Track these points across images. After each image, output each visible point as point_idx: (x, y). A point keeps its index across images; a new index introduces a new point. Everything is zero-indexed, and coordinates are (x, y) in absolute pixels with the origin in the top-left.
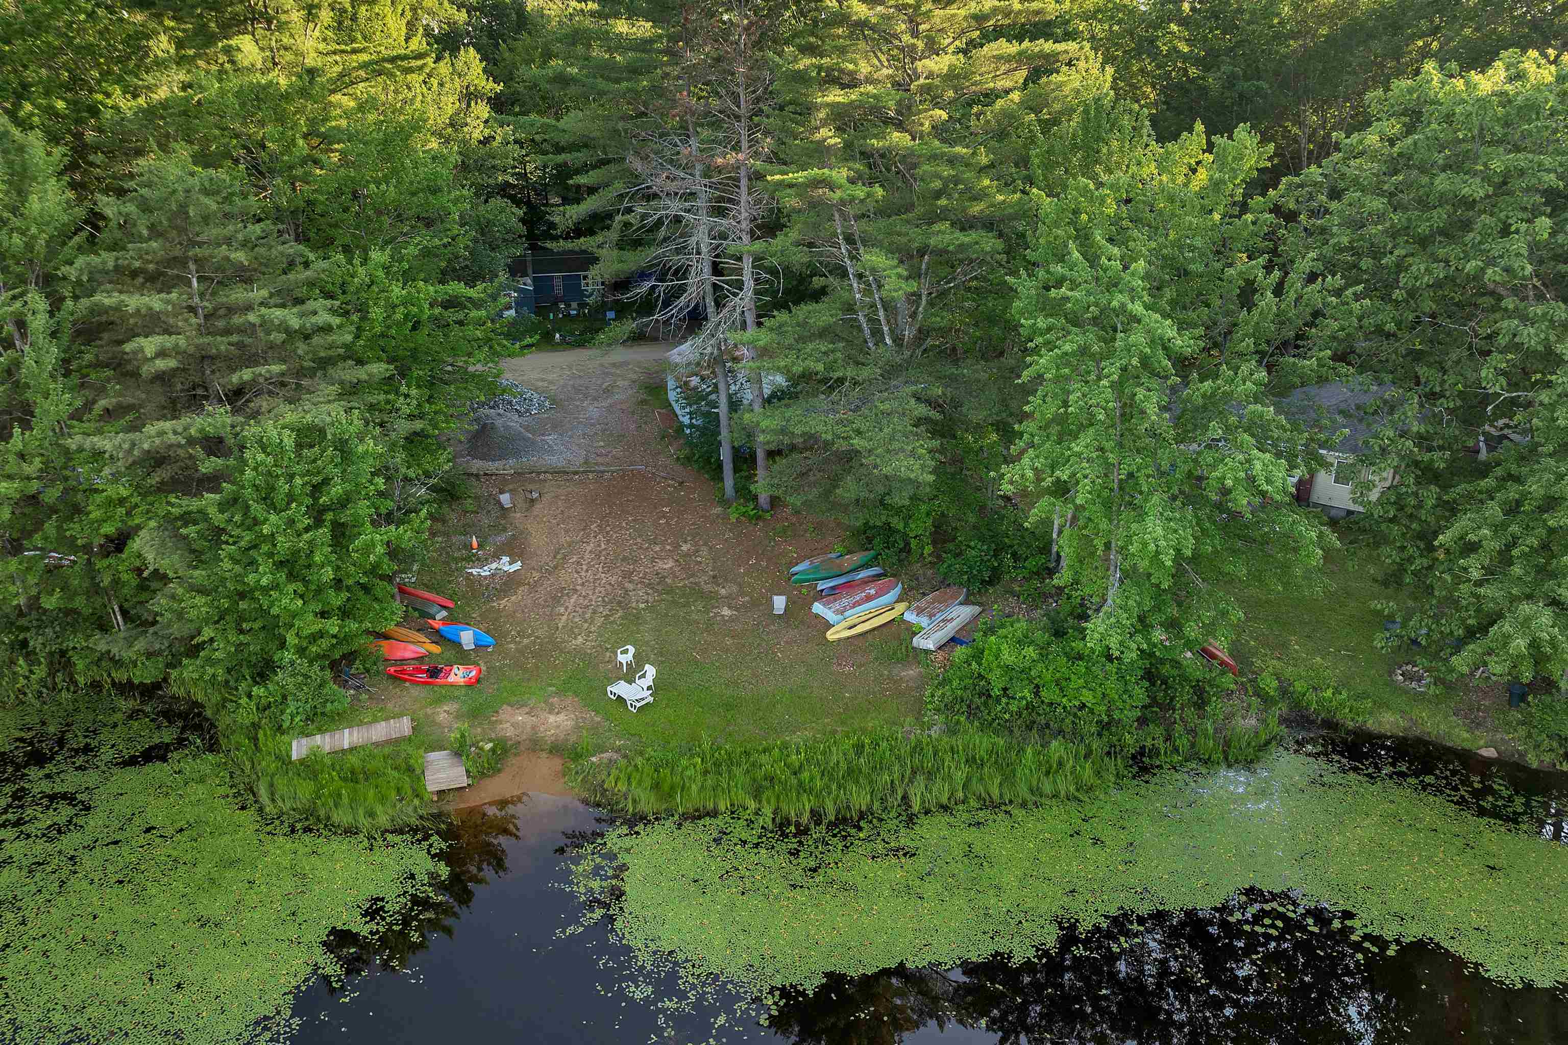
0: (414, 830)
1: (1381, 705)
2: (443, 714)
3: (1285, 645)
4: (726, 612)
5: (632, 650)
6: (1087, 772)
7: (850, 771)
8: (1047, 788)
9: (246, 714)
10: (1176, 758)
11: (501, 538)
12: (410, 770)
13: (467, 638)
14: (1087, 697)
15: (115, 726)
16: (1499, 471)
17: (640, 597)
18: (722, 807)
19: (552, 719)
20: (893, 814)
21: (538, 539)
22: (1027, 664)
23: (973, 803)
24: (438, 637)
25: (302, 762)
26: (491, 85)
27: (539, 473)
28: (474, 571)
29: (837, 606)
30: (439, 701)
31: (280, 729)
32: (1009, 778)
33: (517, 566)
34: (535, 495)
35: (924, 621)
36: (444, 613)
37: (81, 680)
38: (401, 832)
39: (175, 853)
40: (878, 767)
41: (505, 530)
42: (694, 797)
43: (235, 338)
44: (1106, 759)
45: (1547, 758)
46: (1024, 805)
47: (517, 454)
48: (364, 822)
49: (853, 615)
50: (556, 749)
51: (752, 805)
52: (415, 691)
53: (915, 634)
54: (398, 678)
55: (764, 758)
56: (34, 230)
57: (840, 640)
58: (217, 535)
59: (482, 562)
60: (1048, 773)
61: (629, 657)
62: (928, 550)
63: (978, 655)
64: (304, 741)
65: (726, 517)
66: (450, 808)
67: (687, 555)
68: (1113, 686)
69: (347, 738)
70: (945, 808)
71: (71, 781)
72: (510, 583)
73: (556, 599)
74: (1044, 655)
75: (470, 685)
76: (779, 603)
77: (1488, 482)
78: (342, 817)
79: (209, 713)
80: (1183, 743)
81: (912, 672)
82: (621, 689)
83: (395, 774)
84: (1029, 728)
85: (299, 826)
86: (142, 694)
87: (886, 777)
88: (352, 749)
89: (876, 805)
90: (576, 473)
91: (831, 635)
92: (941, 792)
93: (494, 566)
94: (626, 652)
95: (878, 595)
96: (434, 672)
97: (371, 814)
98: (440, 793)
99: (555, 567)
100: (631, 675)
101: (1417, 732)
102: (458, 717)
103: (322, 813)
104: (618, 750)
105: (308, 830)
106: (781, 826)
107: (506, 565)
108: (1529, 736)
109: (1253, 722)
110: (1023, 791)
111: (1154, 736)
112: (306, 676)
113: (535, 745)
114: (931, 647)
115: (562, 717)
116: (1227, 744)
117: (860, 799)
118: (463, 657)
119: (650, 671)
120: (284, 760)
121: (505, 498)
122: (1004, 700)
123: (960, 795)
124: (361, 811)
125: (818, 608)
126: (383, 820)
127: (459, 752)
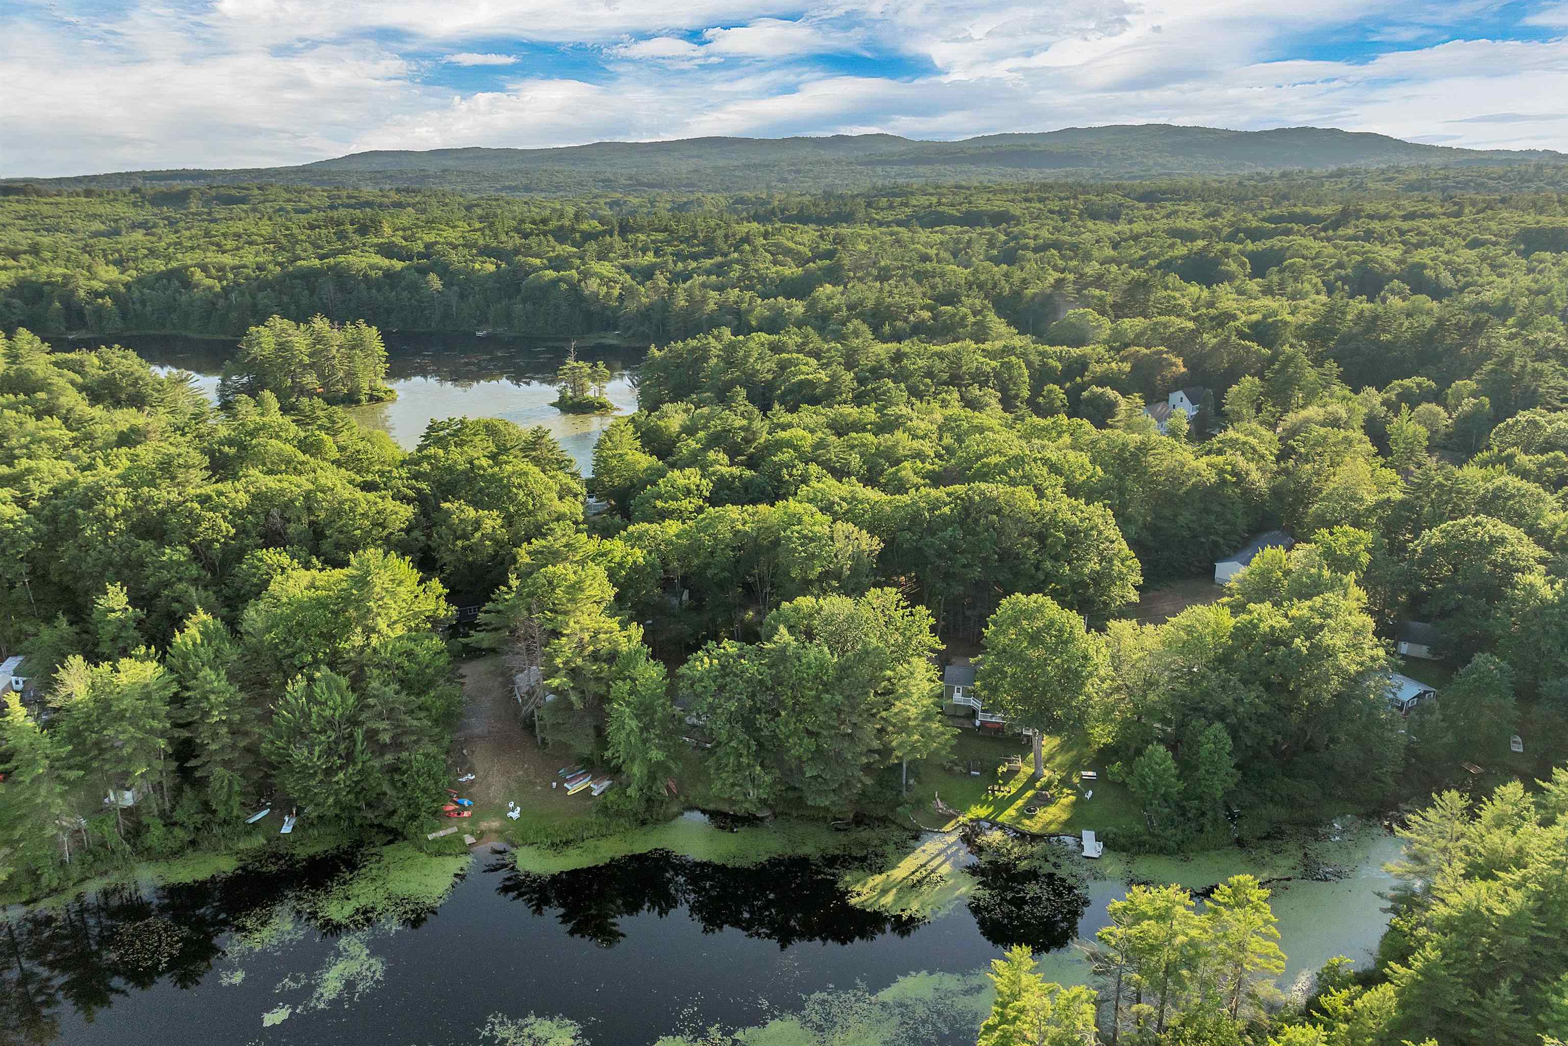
0: (466, 853)
2: (465, 825)
4: (539, 788)
5: (513, 803)
6: (628, 826)
7: (570, 831)
8: (618, 831)
9: (412, 830)
10: (652, 822)
11: (466, 767)
12: (460, 840)
13: (466, 803)
14: (631, 808)
15: (375, 836)
17: (514, 785)
18: (538, 841)
19: (494, 824)
20: (579, 840)
21: (478, 766)
22: (617, 801)
23: (599, 835)
24: (456, 803)
25: (432, 840)
27: (473, 738)
28: (461, 780)
29: (571, 784)
30: (462, 821)
31: (422, 833)
32: (608, 828)
33: (474, 777)
34: (474, 749)
35: (595, 787)
36: (456, 795)
38: (462, 854)
39: (410, 863)
40: (577, 829)
41: (467, 763)
42: (532, 839)
44: (634, 822)
46: (611, 835)
47: (463, 728)
48: (453, 852)
49: (576, 786)
50: (496, 831)
51: (546, 840)
52: (456, 819)
53: (593, 791)
54: (450, 816)
55: (549, 829)
57: (571, 795)
58: (404, 784)
59: (462, 776)
60: (618, 827)
61: (512, 805)
63: (606, 797)
64: (431, 835)
65: (538, 755)
67: (527, 769)
68: (636, 804)
69: (441, 833)
70: (592, 837)
71: (373, 851)
72: (473, 783)
73: (488, 787)
75: (470, 816)
76: (554, 784)
78: (448, 852)
79: (400, 831)
80: (655, 817)
81: (590, 803)
82: (510, 814)
83: (457, 841)
84: (616, 815)
85: (437, 855)
86: (378, 827)
87: (579, 831)
88: (444, 836)
89: (576, 839)
90: (486, 737)
91: (569, 794)
92: (591, 833)
93: (466, 777)
95: (584, 779)
96: (459, 814)
97: (454, 850)
98: (470, 844)
99: (486, 776)
100: (513, 810)
102: (469, 825)
103: (441, 851)
104: (512, 830)
105: (439, 855)
106: (553, 845)
107: (470, 777)
110: (611, 832)
111: (647, 816)
112: (428, 819)
113: (491, 831)
114: (596, 794)
115: (496, 823)
116: (669, 816)
117: (571, 837)
118: (466, 809)
119: (519, 808)
120: (427, 839)
121: (465, 751)
122: (611, 809)
123: (596, 834)
124: (451, 850)
126: (457, 851)
127: (472, 834)
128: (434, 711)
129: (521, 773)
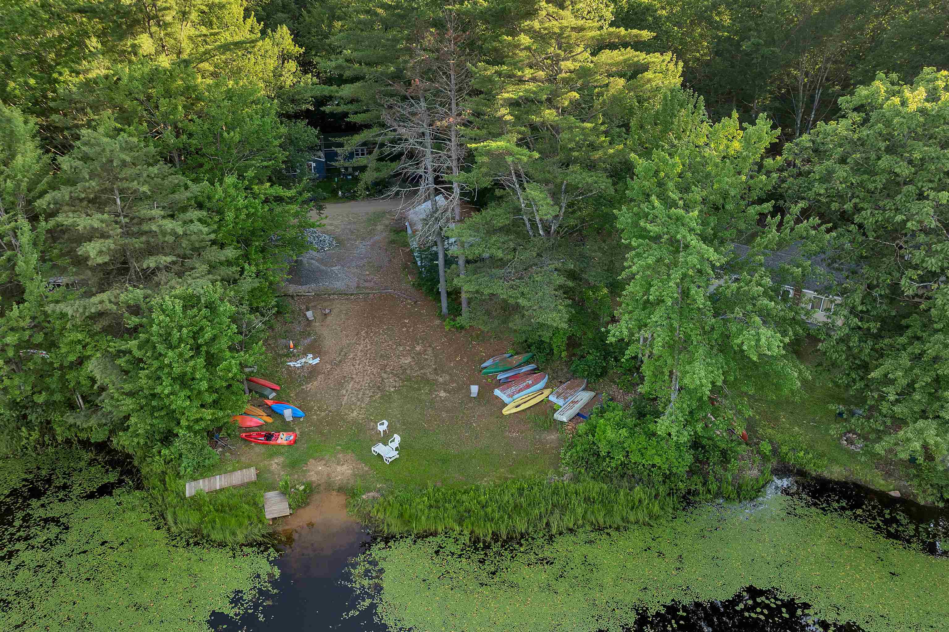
0: (259, 544)
1: (833, 460)
2: (275, 465)
3: (777, 419)
4: (443, 394)
5: (386, 423)
6: (656, 509)
7: (516, 506)
8: (632, 518)
9: (158, 466)
10: (709, 496)
11: (307, 341)
12: (255, 504)
13: (288, 414)
14: (657, 460)
15: (81, 471)
16: (909, 333)
17: (391, 384)
18: (440, 530)
19: (339, 468)
20: (541, 535)
21: (330, 342)
22: (622, 439)
23: (588, 528)
24: (271, 412)
25: (192, 498)
26: (297, 48)
27: (330, 295)
28: (292, 364)
29: (509, 391)
30: (271, 456)
31: (178, 475)
32: (609, 513)
33: (317, 360)
34: (327, 311)
35: (560, 402)
36: (274, 394)
37: (59, 439)
38: (250, 545)
39: (119, 560)
40: (532, 504)
41: (309, 335)
42: (423, 524)
43: (143, 239)
44: (668, 499)
45: (930, 499)
46: (618, 529)
47: (316, 281)
48: (229, 539)
49: (519, 397)
50: (341, 490)
51: (457, 528)
52: (259, 449)
53: (555, 411)
54: (247, 440)
55: (465, 497)
56: (19, 176)
57: (510, 414)
58: (137, 363)
59: (296, 357)
60: (632, 508)
61: (384, 427)
62: (564, 354)
63: (592, 430)
64: (193, 483)
65: (442, 327)
66: (280, 529)
67: (419, 353)
68: (672, 454)
69: (217, 481)
70: (571, 530)
72: (313, 372)
73: (340, 385)
74: (632, 434)
75: (291, 444)
76: (474, 389)
77: (902, 340)
78: (216, 536)
79: (136, 463)
80: (714, 487)
81: (553, 437)
82: (380, 449)
83: (246, 506)
84: (622, 477)
85: (191, 541)
86: (96, 448)
87: (537, 511)
88: (221, 490)
89: (531, 529)
90: (352, 295)
91: (506, 411)
92: (568, 520)
93: (303, 360)
94: (383, 424)
95: (533, 384)
96: (269, 437)
97: (234, 534)
98: (274, 519)
99: (340, 362)
100: (385, 439)
101: (853, 478)
102: (284, 466)
103: (205, 532)
104: (378, 491)
105: (196, 544)
106: (475, 542)
107: (311, 360)
108: (920, 485)
109: (756, 472)
110: (618, 520)
111: (696, 483)
112: (193, 444)
113: (329, 487)
114: (565, 420)
115: (345, 467)
116: (740, 487)
117: (521, 527)
118: (286, 427)
119: (397, 438)
120: (181, 495)
121: (309, 314)
122: (607, 459)
123: (580, 522)
124: (227, 533)
125: (497, 392)
126: (240, 538)
127: (285, 492)
128: (230, 215)
129: (408, 360)
